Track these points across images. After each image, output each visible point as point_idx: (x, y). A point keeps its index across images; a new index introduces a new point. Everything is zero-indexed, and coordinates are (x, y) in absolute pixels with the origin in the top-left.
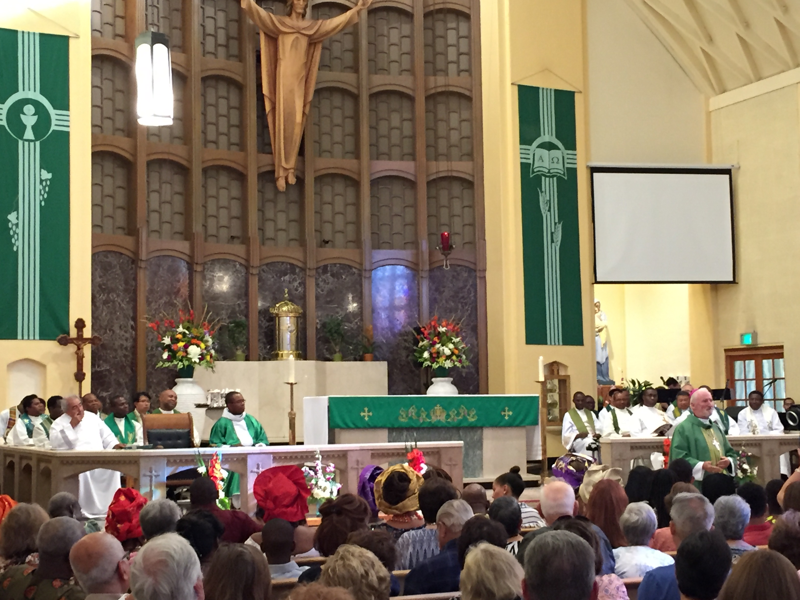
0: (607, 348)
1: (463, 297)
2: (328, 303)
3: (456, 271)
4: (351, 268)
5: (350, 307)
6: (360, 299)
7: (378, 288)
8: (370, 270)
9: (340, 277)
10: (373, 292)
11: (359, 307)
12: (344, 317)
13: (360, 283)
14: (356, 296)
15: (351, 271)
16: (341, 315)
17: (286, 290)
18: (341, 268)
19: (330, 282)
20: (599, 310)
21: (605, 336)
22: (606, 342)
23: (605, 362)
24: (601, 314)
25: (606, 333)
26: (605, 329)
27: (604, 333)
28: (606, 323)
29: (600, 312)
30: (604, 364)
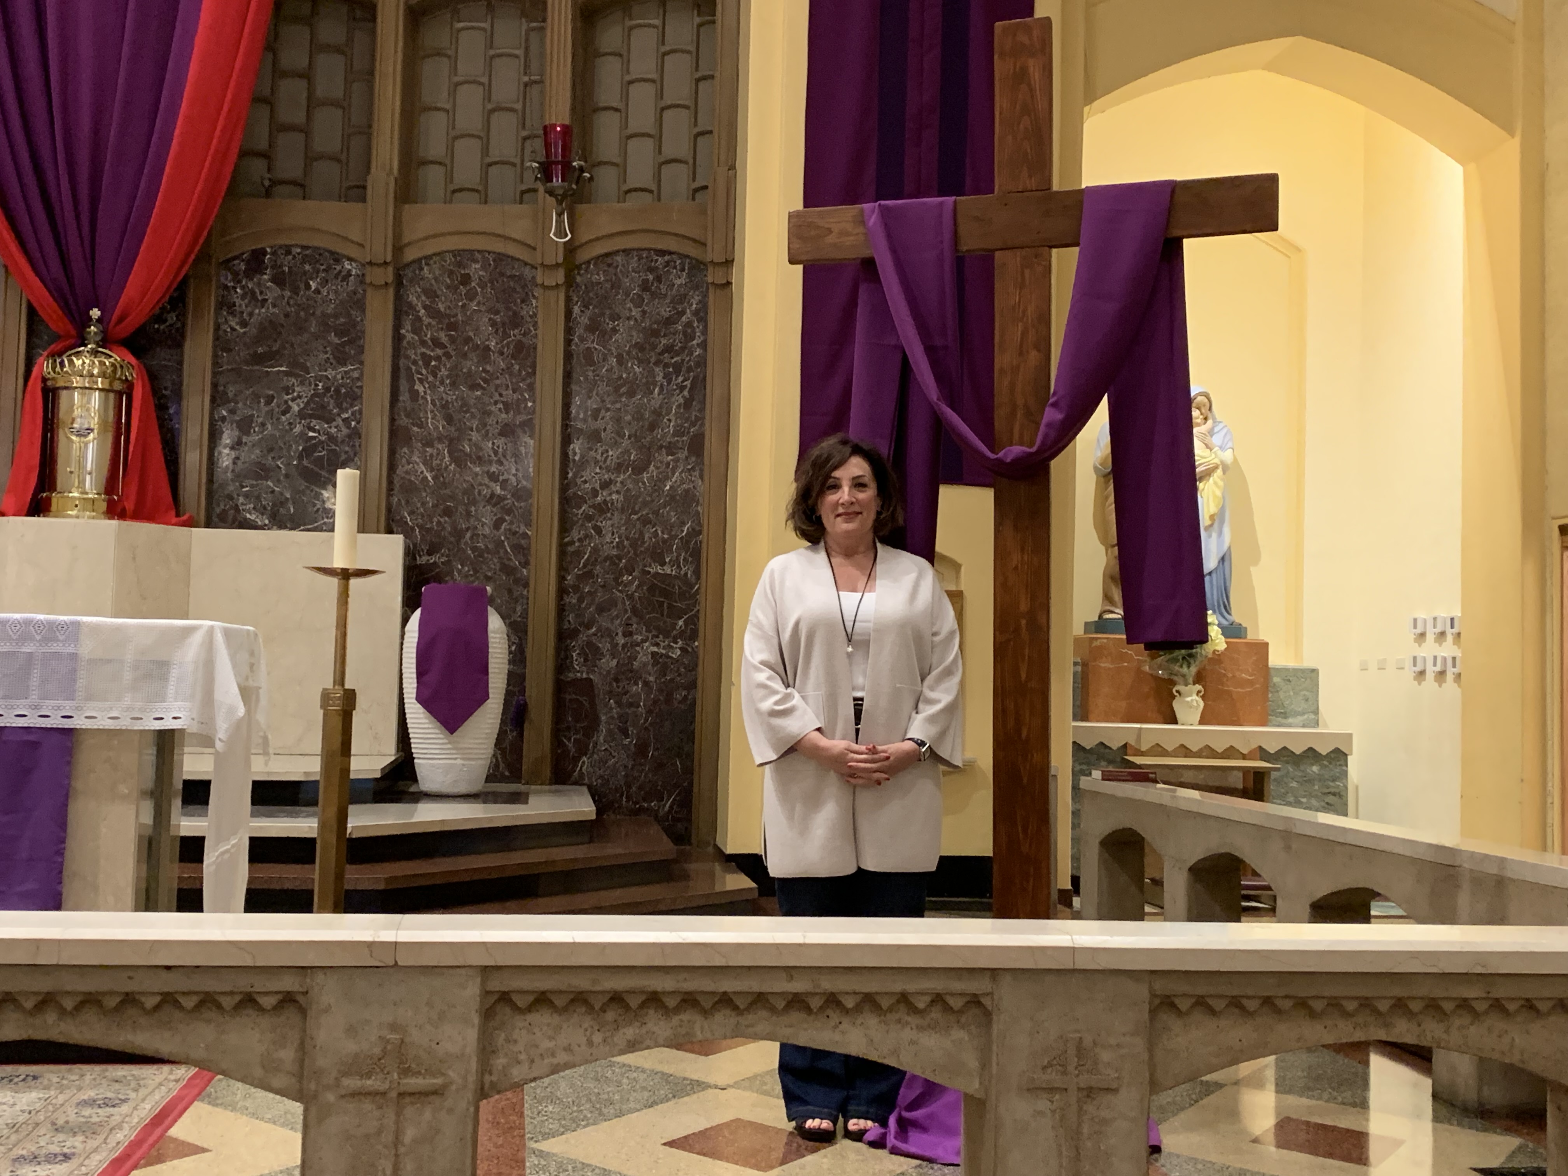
0: (1226, 530)
1: (669, 349)
2: (258, 359)
3: (651, 270)
4: (337, 261)
5: (330, 373)
6: (361, 350)
7: (419, 319)
8: (385, 263)
9: (302, 286)
10: (403, 331)
11: (356, 375)
12: (308, 403)
13: (360, 305)
14: (350, 342)
15: (338, 268)
16: (299, 397)
17: (95, 313)
18: (305, 259)
19: (270, 296)
20: (1206, 419)
21: (1218, 493)
22: (1222, 510)
23: (1216, 569)
24: (1212, 429)
25: (1221, 483)
26: (1219, 472)
27: (1215, 483)
28: (1227, 456)
29: (1210, 422)
30: (1214, 575)
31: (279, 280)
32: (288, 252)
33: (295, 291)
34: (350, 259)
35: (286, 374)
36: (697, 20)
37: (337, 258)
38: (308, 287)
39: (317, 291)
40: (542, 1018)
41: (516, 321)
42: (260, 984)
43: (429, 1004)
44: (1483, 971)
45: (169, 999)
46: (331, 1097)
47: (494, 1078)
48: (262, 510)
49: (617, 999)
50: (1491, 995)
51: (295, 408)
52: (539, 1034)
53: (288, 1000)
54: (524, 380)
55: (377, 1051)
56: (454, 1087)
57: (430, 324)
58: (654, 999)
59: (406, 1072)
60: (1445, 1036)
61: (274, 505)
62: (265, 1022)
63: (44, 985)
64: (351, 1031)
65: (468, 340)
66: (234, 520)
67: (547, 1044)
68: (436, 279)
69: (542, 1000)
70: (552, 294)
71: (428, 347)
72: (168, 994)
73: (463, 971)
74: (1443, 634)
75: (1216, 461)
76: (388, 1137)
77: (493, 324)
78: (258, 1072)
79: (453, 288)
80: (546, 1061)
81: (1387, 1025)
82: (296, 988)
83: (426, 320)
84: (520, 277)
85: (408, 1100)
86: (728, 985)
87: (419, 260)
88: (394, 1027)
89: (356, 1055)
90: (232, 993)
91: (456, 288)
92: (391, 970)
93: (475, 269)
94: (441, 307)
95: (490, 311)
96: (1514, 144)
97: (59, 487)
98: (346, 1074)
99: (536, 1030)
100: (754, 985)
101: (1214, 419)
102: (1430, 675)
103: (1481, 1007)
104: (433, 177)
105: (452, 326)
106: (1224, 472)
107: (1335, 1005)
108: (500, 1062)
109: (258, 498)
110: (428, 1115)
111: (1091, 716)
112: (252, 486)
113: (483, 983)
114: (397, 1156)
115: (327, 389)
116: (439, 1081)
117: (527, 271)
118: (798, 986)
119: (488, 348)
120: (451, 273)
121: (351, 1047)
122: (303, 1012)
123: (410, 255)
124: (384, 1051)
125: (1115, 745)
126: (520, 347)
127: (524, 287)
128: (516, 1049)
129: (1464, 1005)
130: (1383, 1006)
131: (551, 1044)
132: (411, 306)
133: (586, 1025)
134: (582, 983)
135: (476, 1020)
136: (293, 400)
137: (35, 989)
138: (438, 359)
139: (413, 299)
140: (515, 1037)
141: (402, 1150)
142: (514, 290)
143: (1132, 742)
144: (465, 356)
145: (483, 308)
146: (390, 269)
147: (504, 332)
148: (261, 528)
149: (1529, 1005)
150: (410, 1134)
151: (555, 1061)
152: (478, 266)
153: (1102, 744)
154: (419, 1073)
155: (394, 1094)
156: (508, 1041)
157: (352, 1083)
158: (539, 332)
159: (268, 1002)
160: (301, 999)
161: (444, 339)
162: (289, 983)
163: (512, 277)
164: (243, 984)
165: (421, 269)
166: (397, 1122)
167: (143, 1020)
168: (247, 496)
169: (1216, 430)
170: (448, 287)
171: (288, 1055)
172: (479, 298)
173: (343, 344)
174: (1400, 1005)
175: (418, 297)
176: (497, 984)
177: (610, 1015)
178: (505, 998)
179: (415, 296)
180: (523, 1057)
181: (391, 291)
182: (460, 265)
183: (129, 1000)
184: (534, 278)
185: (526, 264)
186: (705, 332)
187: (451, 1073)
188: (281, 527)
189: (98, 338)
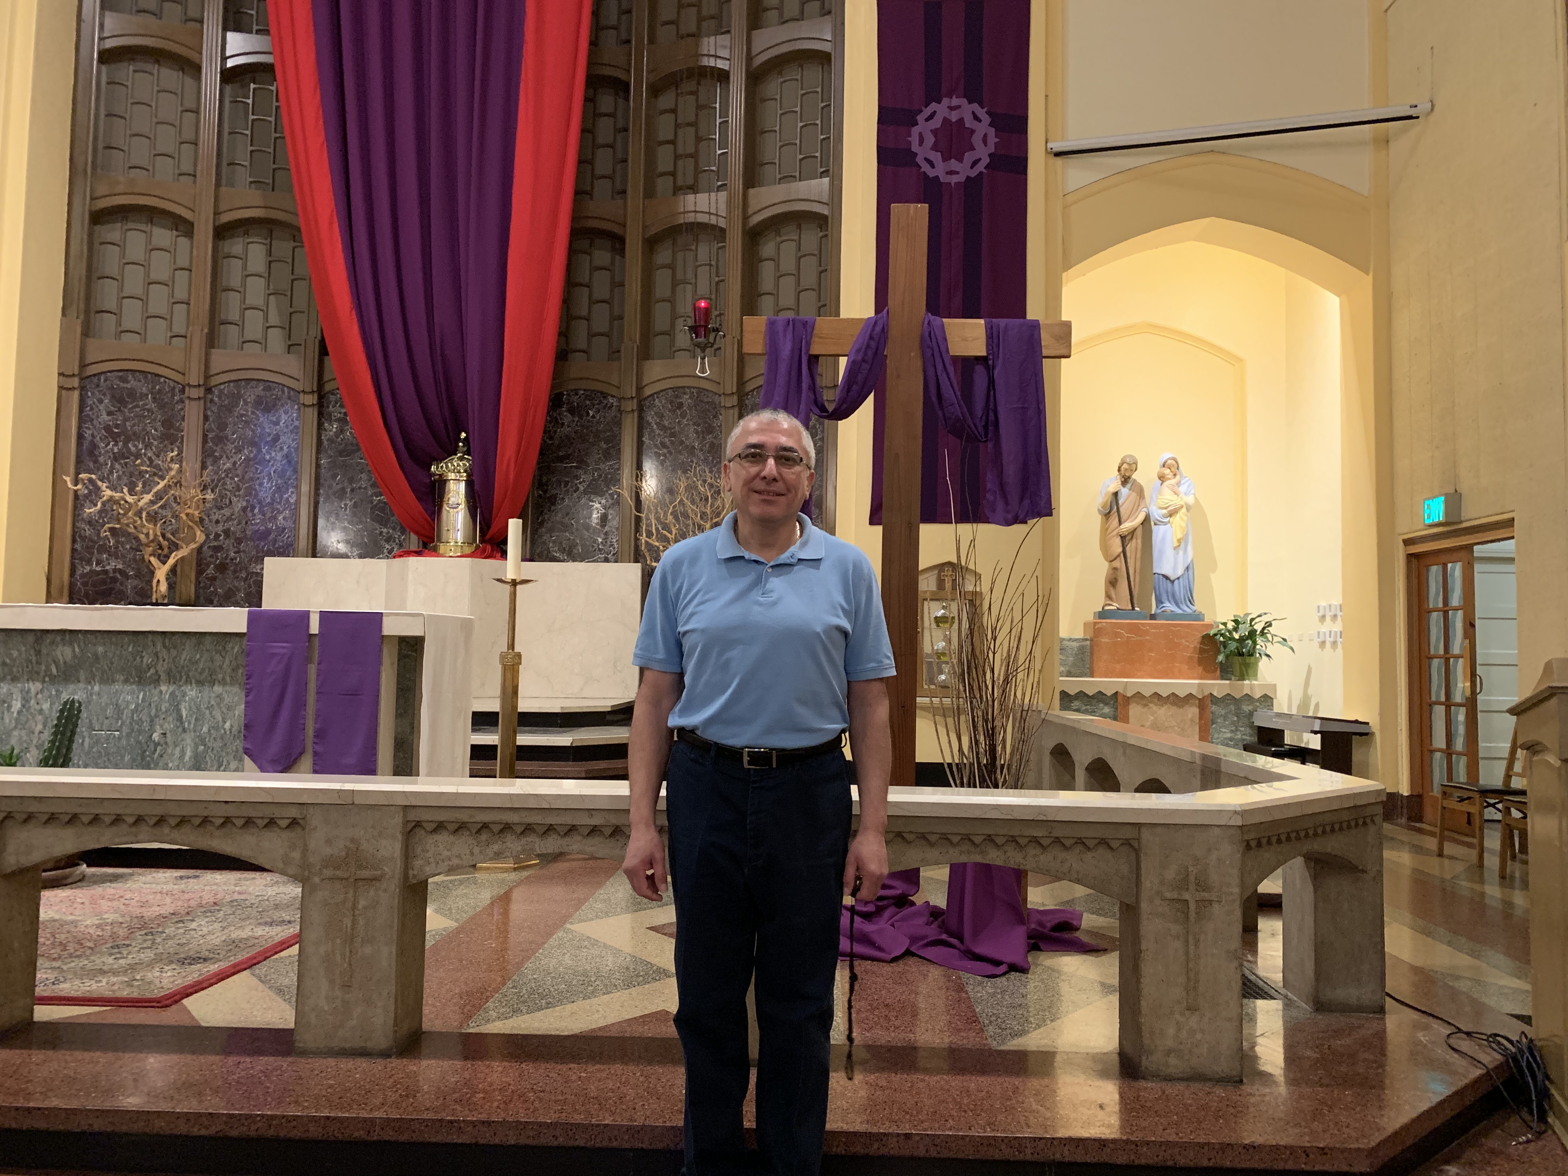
0: (1190, 548)
2: (560, 459)
4: (605, 397)
5: (602, 466)
6: (619, 451)
7: (653, 431)
8: (632, 398)
9: (585, 414)
10: (644, 439)
11: (616, 466)
12: (589, 485)
13: (619, 424)
14: (613, 447)
15: (606, 402)
16: (584, 481)
17: (463, 435)
18: (587, 397)
19: (566, 422)
20: (1175, 475)
21: (1183, 525)
22: (1187, 535)
23: (1183, 575)
24: (1180, 482)
25: (1185, 518)
26: (1184, 510)
27: (1181, 518)
28: (1190, 500)
29: (1178, 477)
30: (1181, 580)
31: (571, 411)
32: (577, 394)
33: (581, 417)
34: (613, 396)
35: (576, 467)
36: (821, 234)
37: (605, 395)
38: (588, 414)
39: (593, 417)
40: (443, 838)
41: (710, 430)
42: (277, 813)
43: (373, 827)
44: (1045, 819)
45: (227, 821)
46: (316, 880)
47: (415, 872)
48: (563, 550)
49: (485, 826)
50: (1052, 835)
51: (582, 488)
52: (441, 847)
53: (294, 823)
54: (715, 466)
55: (344, 853)
56: (387, 877)
57: (659, 434)
58: (507, 828)
59: (360, 867)
60: (1022, 861)
61: (570, 547)
62: (286, 834)
63: (159, 811)
64: (329, 842)
65: (682, 442)
66: (547, 556)
67: (446, 853)
68: (663, 407)
69: (440, 827)
70: (731, 411)
71: (659, 449)
72: (228, 818)
73: (392, 808)
74: (1335, 616)
75: (1182, 503)
76: (349, 905)
77: (697, 432)
78: (280, 865)
79: (673, 411)
80: (446, 863)
81: (982, 852)
82: (298, 816)
83: (657, 432)
84: (713, 403)
85: (361, 883)
86: (551, 820)
87: (652, 395)
88: (352, 840)
89: (332, 855)
90: (262, 818)
91: (675, 410)
92: (350, 807)
93: (686, 399)
94: (666, 423)
95: (694, 425)
96: (1368, 280)
97: (444, 539)
98: (326, 867)
99: (440, 844)
100: (569, 820)
101: (1181, 475)
102: (1328, 645)
103: (1045, 842)
104: (658, 342)
105: (673, 435)
106: (1188, 510)
107: (945, 838)
108: (418, 863)
109: (561, 543)
110: (372, 893)
111: (1095, 674)
112: (557, 536)
113: (405, 816)
114: (354, 916)
115: (600, 476)
116: (379, 873)
117: (716, 398)
118: (596, 821)
119: (693, 447)
120: (672, 402)
121: (328, 851)
122: (304, 829)
123: (648, 392)
124: (347, 855)
125: (1109, 693)
126: (712, 445)
127: (714, 409)
128: (428, 855)
129: (1035, 841)
130: (978, 840)
131: (449, 853)
132: (649, 424)
133: (470, 842)
134: (464, 817)
135: (400, 837)
136: (580, 483)
137: (154, 813)
138: (664, 455)
139: (649, 419)
140: (428, 847)
141: (357, 912)
142: (709, 411)
143: (1121, 691)
144: (680, 453)
145: (691, 423)
146: (635, 401)
147: (703, 437)
148: (563, 561)
149: (1080, 842)
150: (362, 903)
151: (451, 863)
152: (687, 397)
153: (1100, 692)
154: (367, 867)
155: (352, 880)
156: (423, 851)
157: (328, 872)
158: (723, 435)
159: (284, 823)
160: (301, 821)
161: (668, 443)
162: (294, 813)
163: (708, 403)
164: (268, 812)
165: (654, 400)
166: (355, 896)
167: (217, 833)
168: (554, 542)
169: (1182, 482)
170: (670, 411)
171: (296, 855)
172: (688, 417)
173: (608, 449)
174: (990, 839)
175: (653, 418)
176: (413, 816)
177: (484, 837)
178: (418, 824)
179: (651, 417)
180: (432, 860)
181: (636, 414)
182: (677, 397)
183: (205, 821)
184: (720, 403)
185: (716, 394)
186: (823, 432)
187: (386, 869)
188: (574, 561)
189: (465, 449)
